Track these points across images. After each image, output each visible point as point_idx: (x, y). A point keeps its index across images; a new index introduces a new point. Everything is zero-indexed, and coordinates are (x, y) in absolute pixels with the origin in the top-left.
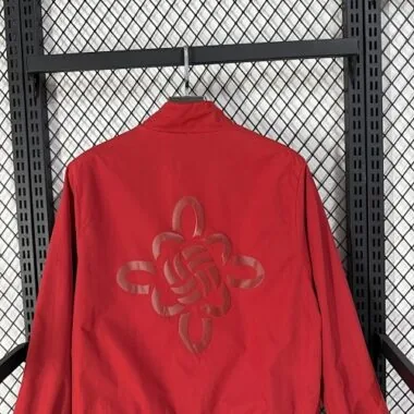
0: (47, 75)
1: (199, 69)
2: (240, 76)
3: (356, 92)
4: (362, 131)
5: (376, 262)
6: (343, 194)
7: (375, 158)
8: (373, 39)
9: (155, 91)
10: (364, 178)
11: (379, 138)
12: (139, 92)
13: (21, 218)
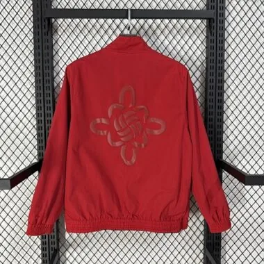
0: (53, 20)
1: (134, 21)
2: (154, 26)
3: (212, 38)
4: (214, 58)
5: (219, 123)
6: (204, 89)
7: (220, 71)
8: (221, 12)
9: (110, 32)
10: (214, 81)
11: (223, 61)
12: (102, 32)
13: (38, 95)
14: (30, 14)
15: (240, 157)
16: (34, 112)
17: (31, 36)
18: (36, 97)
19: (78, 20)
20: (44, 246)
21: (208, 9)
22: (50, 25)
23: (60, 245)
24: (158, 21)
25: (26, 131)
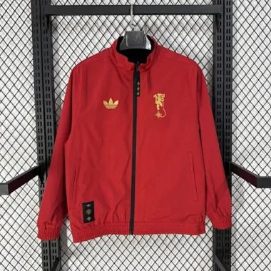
0: (53, 17)
1: (137, 18)
2: (158, 23)
3: (219, 34)
4: (222, 55)
5: (228, 124)
7: (228, 69)
8: (229, 7)
9: (112, 29)
10: (222, 80)
11: (230, 59)
12: (104, 29)
13: (37, 96)
14: (29, 11)
15: (250, 159)
16: (34, 114)
17: (30, 34)
18: (35, 99)
19: (78, 17)
20: (45, 255)
21: (214, 4)
22: (50, 23)
23: (62, 253)
24: (163, 17)
25: (25, 134)
